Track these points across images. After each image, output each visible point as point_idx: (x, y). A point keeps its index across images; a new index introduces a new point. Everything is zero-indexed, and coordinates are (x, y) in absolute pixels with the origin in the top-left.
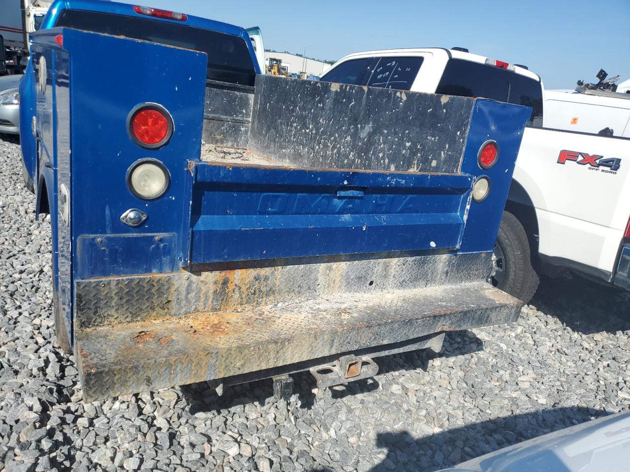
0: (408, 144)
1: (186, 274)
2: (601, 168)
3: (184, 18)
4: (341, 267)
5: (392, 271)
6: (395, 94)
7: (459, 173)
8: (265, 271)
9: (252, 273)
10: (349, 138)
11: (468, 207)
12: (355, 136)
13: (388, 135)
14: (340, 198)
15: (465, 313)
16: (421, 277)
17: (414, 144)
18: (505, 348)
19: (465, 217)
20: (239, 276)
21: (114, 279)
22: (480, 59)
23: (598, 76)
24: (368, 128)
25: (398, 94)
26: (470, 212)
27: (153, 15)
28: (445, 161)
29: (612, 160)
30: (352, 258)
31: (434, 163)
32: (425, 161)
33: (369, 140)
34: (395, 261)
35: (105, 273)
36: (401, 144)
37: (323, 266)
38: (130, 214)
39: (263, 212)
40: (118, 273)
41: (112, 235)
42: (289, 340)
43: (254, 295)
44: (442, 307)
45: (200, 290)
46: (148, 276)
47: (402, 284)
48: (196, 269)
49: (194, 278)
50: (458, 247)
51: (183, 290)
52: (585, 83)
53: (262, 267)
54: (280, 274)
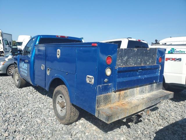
0: (139, 60)
1: (114, 93)
2: (177, 61)
3: (68, 37)
4: (139, 89)
5: (147, 89)
6: (133, 49)
7: (156, 64)
8: (126, 91)
9: (124, 91)
10: (120, 61)
11: (159, 72)
12: (122, 60)
13: (133, 58)
14: (138, 72)
15: (165, 96)
16: (151, 90)
17: (141, 60)
18: (163, 108)
19: (159, 74)
20: (122, 92)
21: (102, 95)
22: (135, 40)
23: (155, 41)
24: (126, 58)
25: (134, 49)
26: (160, 73)
27: (61, 37)
28: (151, 62)
29: (179, 59)
30: (140, 86)
31: (148, 63)
32: (145, 63)
33: (127, 60)
34: (147, 86)
35: (101, 94)
36: (137, 60)
37: (135, 89)
38: (106, 80)
39: (126, 77)
40: (103, 94)
41: (103, 85)
42: (139, 105)
43: (125, 97)
44: (159, 95)
45: (116, 97)
46: (107, 94)
47: (149, 92)
48: (115, 92)
49: (115, 94)
50: (158, 81)
51: (113, 97)
52: (153, 43)
53: (125, 90)
54: (128, 91)
